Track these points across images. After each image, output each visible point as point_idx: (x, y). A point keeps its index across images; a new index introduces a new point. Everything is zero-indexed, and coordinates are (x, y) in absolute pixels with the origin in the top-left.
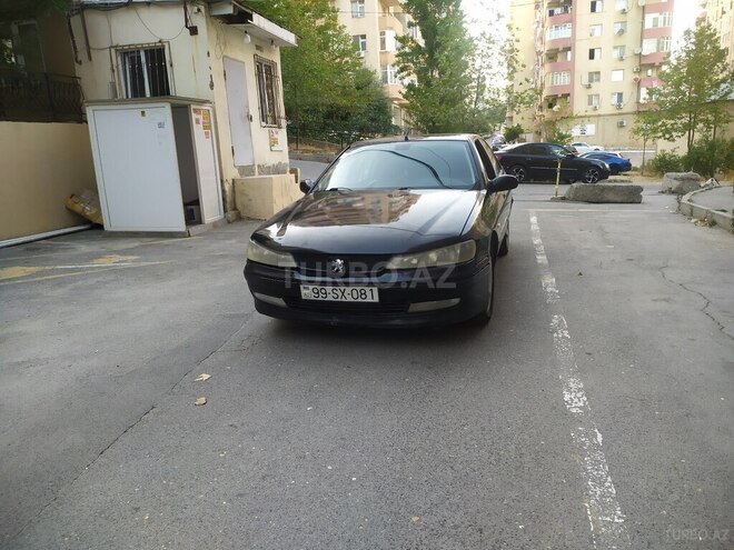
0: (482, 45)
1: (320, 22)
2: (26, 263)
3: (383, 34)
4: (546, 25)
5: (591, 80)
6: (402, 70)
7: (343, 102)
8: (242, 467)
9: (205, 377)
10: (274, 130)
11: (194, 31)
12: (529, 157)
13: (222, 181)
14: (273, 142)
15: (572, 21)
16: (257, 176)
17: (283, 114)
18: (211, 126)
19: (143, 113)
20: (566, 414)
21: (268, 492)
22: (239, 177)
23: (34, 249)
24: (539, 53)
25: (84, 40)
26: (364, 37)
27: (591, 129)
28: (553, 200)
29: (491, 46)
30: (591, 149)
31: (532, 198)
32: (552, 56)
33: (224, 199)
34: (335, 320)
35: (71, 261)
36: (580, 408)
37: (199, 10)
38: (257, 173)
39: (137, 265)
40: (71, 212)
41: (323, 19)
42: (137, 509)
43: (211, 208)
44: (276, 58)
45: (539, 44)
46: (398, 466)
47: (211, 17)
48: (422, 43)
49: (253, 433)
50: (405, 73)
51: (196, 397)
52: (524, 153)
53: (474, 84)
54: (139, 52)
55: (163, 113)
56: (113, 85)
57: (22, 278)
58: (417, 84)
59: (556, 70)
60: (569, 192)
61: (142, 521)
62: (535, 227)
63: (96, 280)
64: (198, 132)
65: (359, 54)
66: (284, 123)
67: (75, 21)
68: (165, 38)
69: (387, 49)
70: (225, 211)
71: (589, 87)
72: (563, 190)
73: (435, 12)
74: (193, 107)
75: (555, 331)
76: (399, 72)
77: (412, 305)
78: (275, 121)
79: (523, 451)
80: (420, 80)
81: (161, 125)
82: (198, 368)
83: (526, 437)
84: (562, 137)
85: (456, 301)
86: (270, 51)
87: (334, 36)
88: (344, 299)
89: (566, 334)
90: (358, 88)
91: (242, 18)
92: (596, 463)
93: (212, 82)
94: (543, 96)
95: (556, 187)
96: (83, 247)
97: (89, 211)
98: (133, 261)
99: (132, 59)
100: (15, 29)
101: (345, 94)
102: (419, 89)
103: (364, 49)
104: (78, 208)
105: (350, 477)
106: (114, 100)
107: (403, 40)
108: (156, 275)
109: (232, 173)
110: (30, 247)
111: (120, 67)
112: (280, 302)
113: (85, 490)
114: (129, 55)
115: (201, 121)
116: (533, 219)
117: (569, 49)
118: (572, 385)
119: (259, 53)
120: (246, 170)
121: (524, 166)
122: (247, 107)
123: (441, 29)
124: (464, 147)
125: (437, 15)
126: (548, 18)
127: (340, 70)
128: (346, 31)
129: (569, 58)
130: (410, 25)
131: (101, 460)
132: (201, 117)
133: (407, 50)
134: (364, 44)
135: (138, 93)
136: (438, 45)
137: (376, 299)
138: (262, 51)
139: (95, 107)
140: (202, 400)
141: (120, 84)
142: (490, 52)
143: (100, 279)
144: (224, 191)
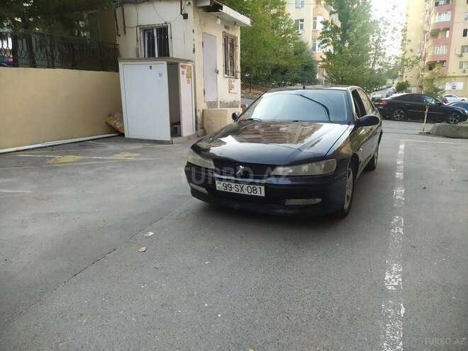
0: (381, 26)
1: (274, 11)
2: (77, 154)
3: (315, 18)
4: (432, 13)
5: (463, 51)
6: (324, 42)
7: (284, 63)
8: (152, 296)
9: (151, 234)
10: (232, 80)
11: (185, 16)
12: (408, 103)
13: (196, 110)
14: (231, 87)
15: (452, 9)
16: (219, 108)
17: (239, 70)
18: (192, 77)
19: (151, 67)
20: (383, 289)
21: (162, 316)
22: (207, 108)
23: (84, 146)
24: (425, 32)
25: (122, 23)
26: (302, 20)
27: (460, 85)
28: (420, 134)
29: (386, 26)
30: (459, 99)
31: (406, 131)
32: (435, 34)
33: (196, 122)
34: (237, 206)
35: (102, 154)
36: (395, 286)
37: (189, 3)
38: (219, 106)
39: (137, 159)
40: (108, 125)
41: (276, 10)
42: (81, 315)
43: (187, 127)
44: (238, 34)
45: (426, 25)
46: (252, 311)
47: (197, 8)
48: (339, 24)
49: (166, 275)
50: (325, 44)
51: (141, 246)
52: (404, 100)
53: (372, 52)
54: (153, 29)
55: (162, 67)
56: (137, 49)
57: (72, 162)
58: (332, 51)
59: (437, 44)
60: (433, 129)
61: (81, 323)
62: (401, 152)
63: (111, 167)
64: (183, 79)
65: (298, 32)
66: (239, 75)
67: (119, 11)
68: (168, 20)
69: (317, 28)
70: (196, 129)
71: (461, 56)
72: (429, 127)
73: (349, 4)
74: (181, 64)
75: (393, 227)
76: (321, 44)
77: (287, 200)
78: (234, 74)
79: (343, 313)
80: (335, 49)
81: (160, 75)
82: (149, 228)
83: (348, 303)
84: (437, 90)
85: (319, 200)
86: (234, 29)
87: (282, 20)
88: (242, 193)
89: (401, 231)
90: (296, 54)
91: (215, 8)
92: (394, 329)
93: (194, 49)
94: (426, 62)
95: (424, 125)
96: (111, 147)
97: (118, 126)
98: (136, 157)
99: (149, 34)
100: (85, 15)
101: (286, 58)
102: (334, 55)
103: (302, 28)
104: (112, 123)
105: (217, 314)
106: (138, 59)
107: (325, 23)
108: (145, 166)
109: (202, 106)
110: (82, 144)
111: (142, 39)
112: (204, 190)
113: (57, 297)
114: (147, 31)
115: (186, 72)
116: (402, 147)
117: (448, 29)
118: (394, 269)
119: (226, 31)
120: (212, 104)
121: (404, 110)
122: (216, 64)
123: (352, 15)
124: (343, 94)
125: (350, 6)
126: (434, 8)
127: (284, 42)
128: (290, 17)
129: (447, 35)
130: (331, 13)
131: (74, 280)
132: (185, 71)
133: (328, 29)
134: (302, 25)
135: (151, 54)
136: (350, 25)
137: (263, 194)
138: (228, 29)
139: (124, 63)
140: (144, 249)
141: (141, 49)
142: (386, 31)
143: (113, 166)
144: (196, 117)
